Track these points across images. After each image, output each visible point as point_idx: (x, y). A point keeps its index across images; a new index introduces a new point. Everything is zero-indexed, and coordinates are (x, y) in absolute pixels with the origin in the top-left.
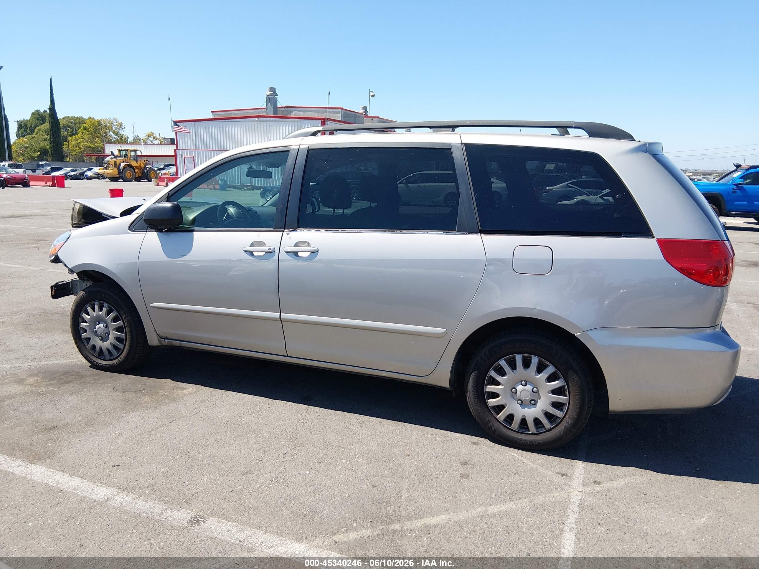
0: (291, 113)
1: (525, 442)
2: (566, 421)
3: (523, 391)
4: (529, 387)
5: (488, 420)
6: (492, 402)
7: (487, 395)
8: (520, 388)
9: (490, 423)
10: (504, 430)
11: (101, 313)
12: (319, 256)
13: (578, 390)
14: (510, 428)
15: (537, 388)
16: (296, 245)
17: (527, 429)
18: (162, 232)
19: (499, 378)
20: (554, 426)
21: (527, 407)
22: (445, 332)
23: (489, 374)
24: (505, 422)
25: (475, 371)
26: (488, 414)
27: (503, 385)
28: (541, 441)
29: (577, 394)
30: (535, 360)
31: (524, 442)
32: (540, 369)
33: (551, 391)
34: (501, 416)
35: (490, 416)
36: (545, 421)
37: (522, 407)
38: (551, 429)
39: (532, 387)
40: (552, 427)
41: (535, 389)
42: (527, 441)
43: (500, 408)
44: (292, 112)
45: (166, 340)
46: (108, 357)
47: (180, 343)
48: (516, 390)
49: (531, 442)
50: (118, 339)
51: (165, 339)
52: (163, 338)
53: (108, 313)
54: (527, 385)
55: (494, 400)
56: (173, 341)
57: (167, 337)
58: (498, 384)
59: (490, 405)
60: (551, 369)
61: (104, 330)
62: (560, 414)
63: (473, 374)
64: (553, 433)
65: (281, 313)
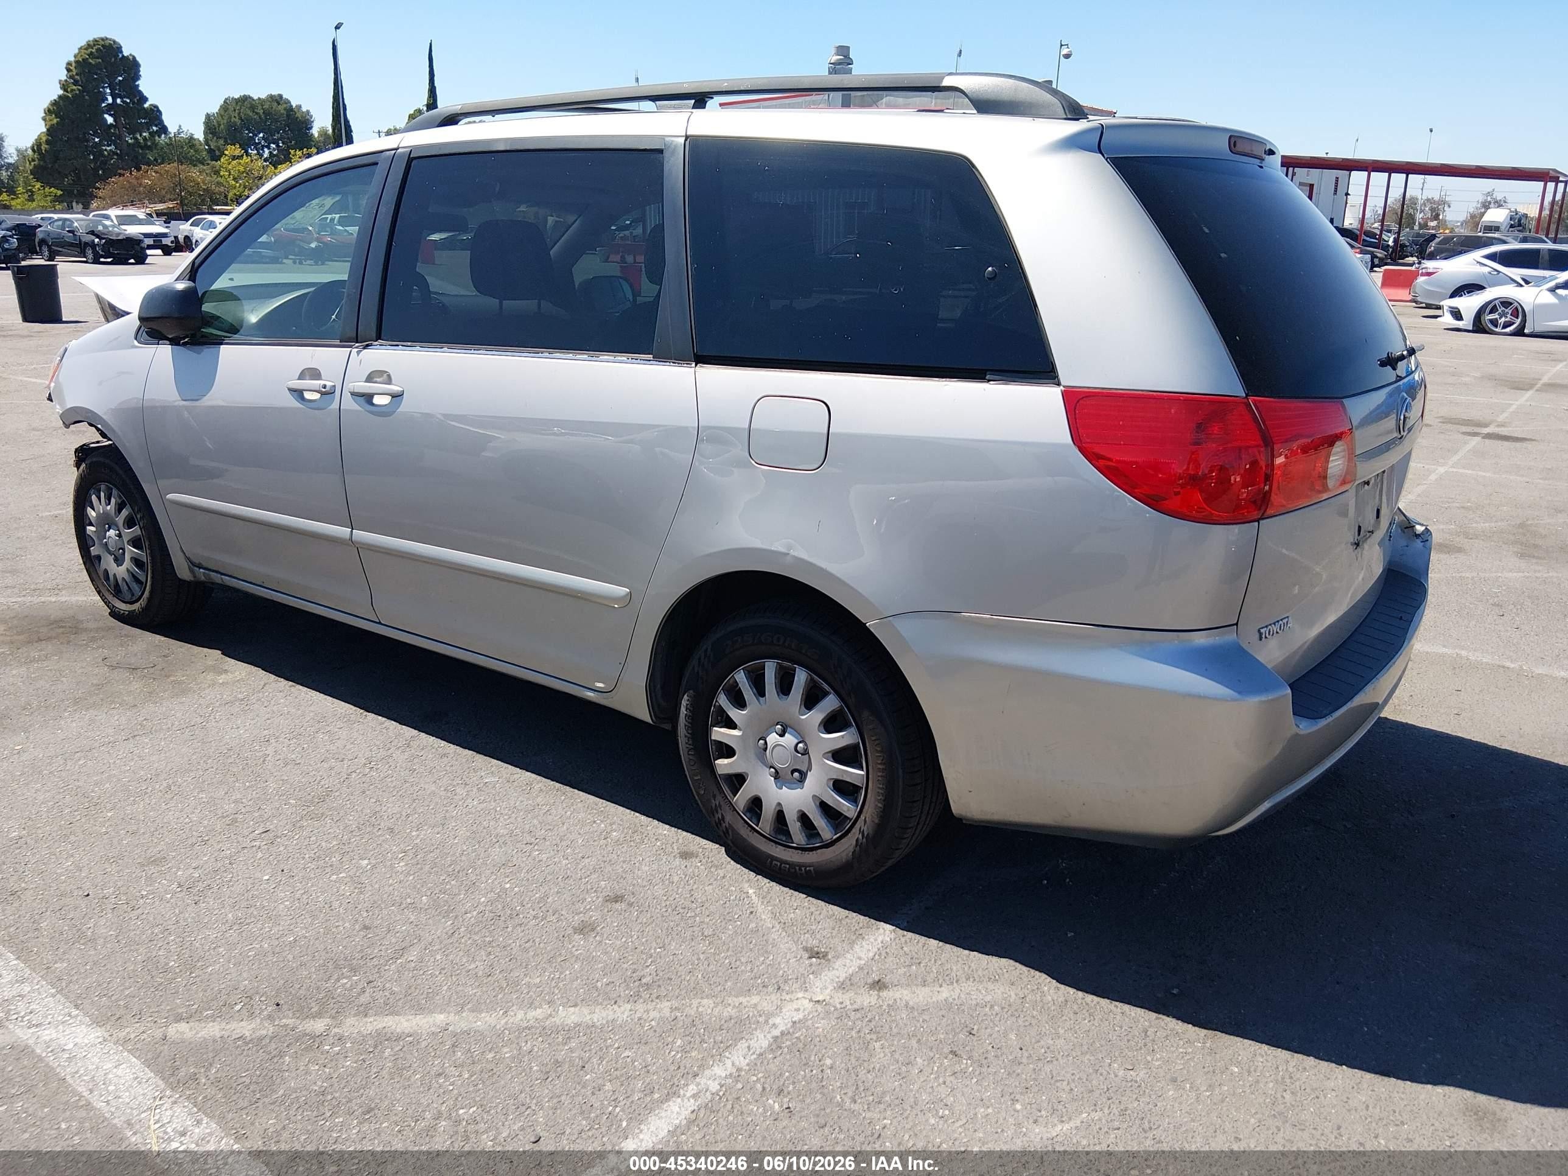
0: (878, 101)
1: (781, 865)
2: (860, 828)
3: (780, 747)
4: (789, 739)
5: (714, 806)
6: (723, 765)
7: (713, 747)
8: (773, 738)
9: (717, 812)
10: (744, 832)
11: (109, 508)
12: (405, 406)
13: (882, 758)
14: (757, 828)
15: (806, 744)
16: (369, 379)
17: (788, 834)
18: (178, 344)
19: (734, 714)
20: (838, 835)
21: (786, 785)
22: (627, 595)
23: (716, 701)
24: (748, 814)
25: (690, 690)
26: (716, 792)
27: (740, 730)
28: (812, 868)
29: (880, 766)
30: (801, 677)
31: (779, 864)
32: (810, 701)
33: (830, 755)
34: (741, 799)
35: (719, 798)
36: (820, 822)
37: (778, 784)
38: (833, 843)
39: (796, 741)
40: (835, 837)
41: (801, 745)
42: (786, 862)
43: (737, 780)
44: (882, 99)
45: (201, 570)
46: (128, 597)
47: (222, 579)
48: (766, 743)
49: (792, 865)
50: (137, 562)
51: (200, 568)
52: (197, 567)
53: (120, 508)
54: (787, 735)
55: (726, 761)
56: (211, 573)
57: (200, 564)
58: (731, 724)
59: (720, 771)
60: (830, 703)
61: (116, 541)
62: (848, 810)
63: (685, 696)
64: (835, 852)
65: (353, 529)
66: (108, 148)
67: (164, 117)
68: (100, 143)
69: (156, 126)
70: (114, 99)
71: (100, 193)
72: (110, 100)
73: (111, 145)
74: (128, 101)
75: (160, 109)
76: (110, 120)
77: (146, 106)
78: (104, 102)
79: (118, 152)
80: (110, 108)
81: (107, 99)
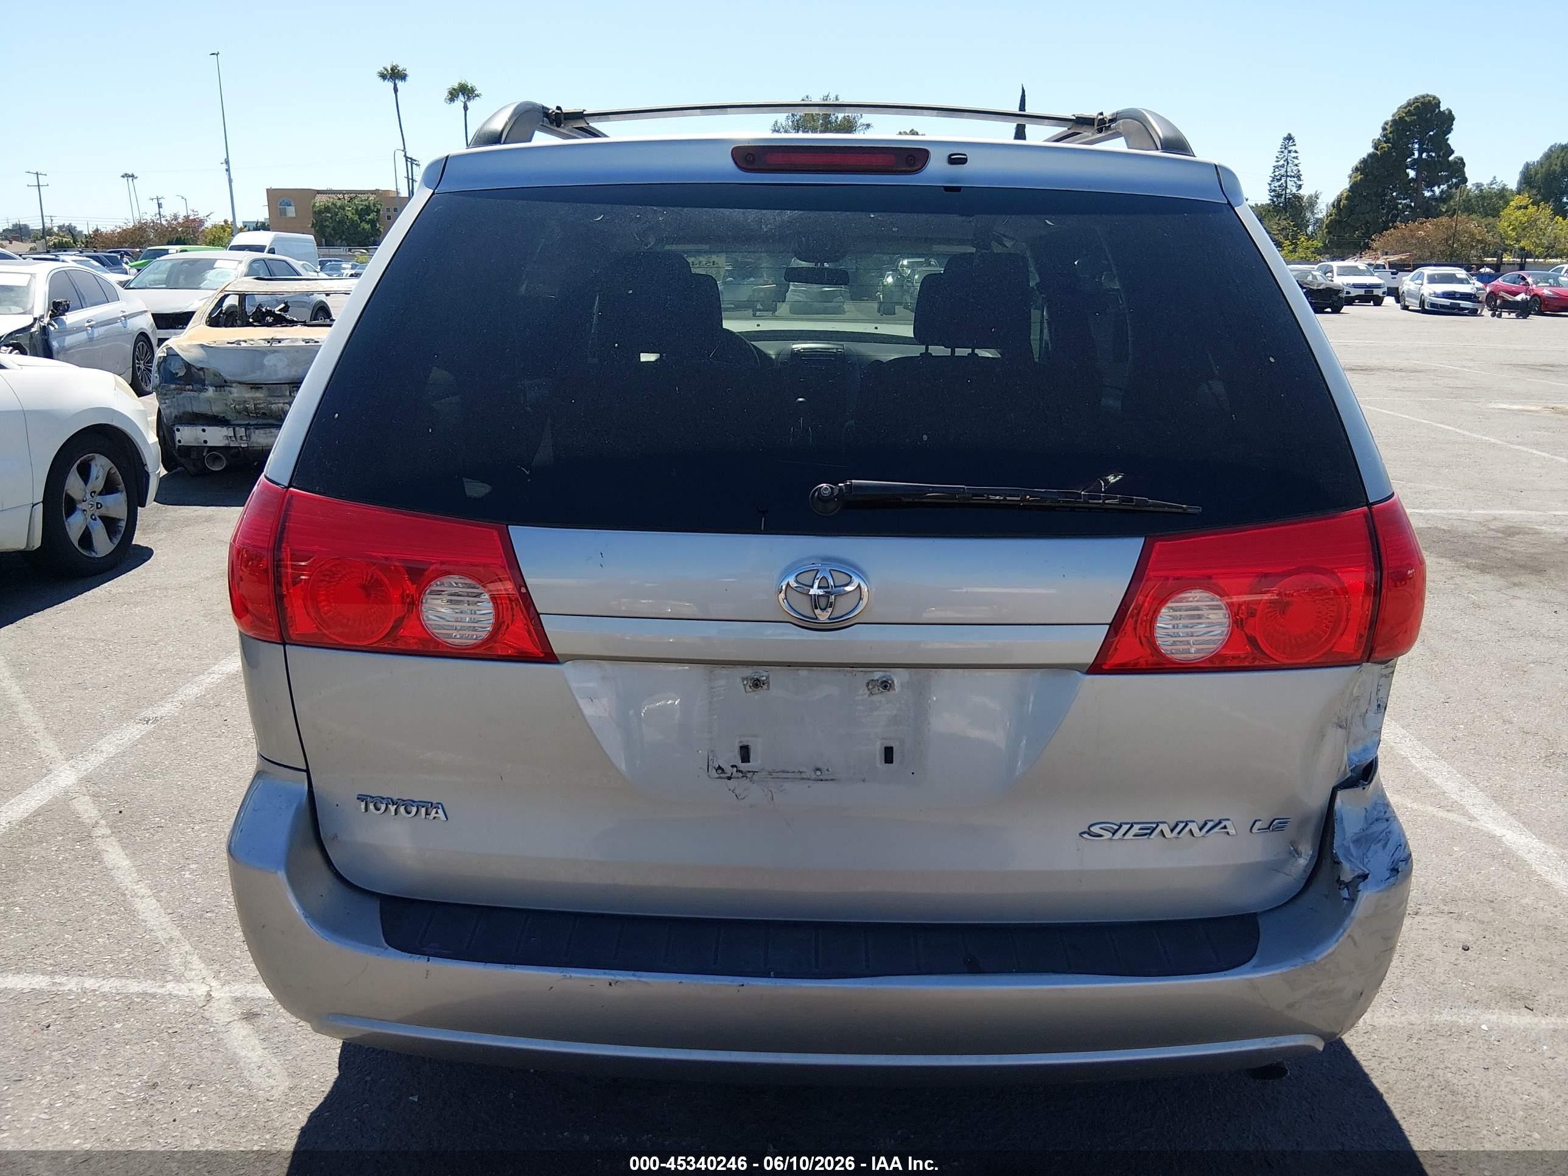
66: (1404, 202)
67: (1466, 169)
68: (1397, 198)
69: (1456, 178)
70: (1420, 154)
71: (1375, 245)
72: (1416, 154)
73: (1406, 199)
74: (1434, 155)
75: (1465, 161)
76: (1412, 174)
77: (1451, 158)
78: (1409, 157)
79: (1413, 204)
80: (1416, 164)
81: (1414, 154)
